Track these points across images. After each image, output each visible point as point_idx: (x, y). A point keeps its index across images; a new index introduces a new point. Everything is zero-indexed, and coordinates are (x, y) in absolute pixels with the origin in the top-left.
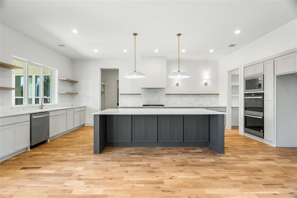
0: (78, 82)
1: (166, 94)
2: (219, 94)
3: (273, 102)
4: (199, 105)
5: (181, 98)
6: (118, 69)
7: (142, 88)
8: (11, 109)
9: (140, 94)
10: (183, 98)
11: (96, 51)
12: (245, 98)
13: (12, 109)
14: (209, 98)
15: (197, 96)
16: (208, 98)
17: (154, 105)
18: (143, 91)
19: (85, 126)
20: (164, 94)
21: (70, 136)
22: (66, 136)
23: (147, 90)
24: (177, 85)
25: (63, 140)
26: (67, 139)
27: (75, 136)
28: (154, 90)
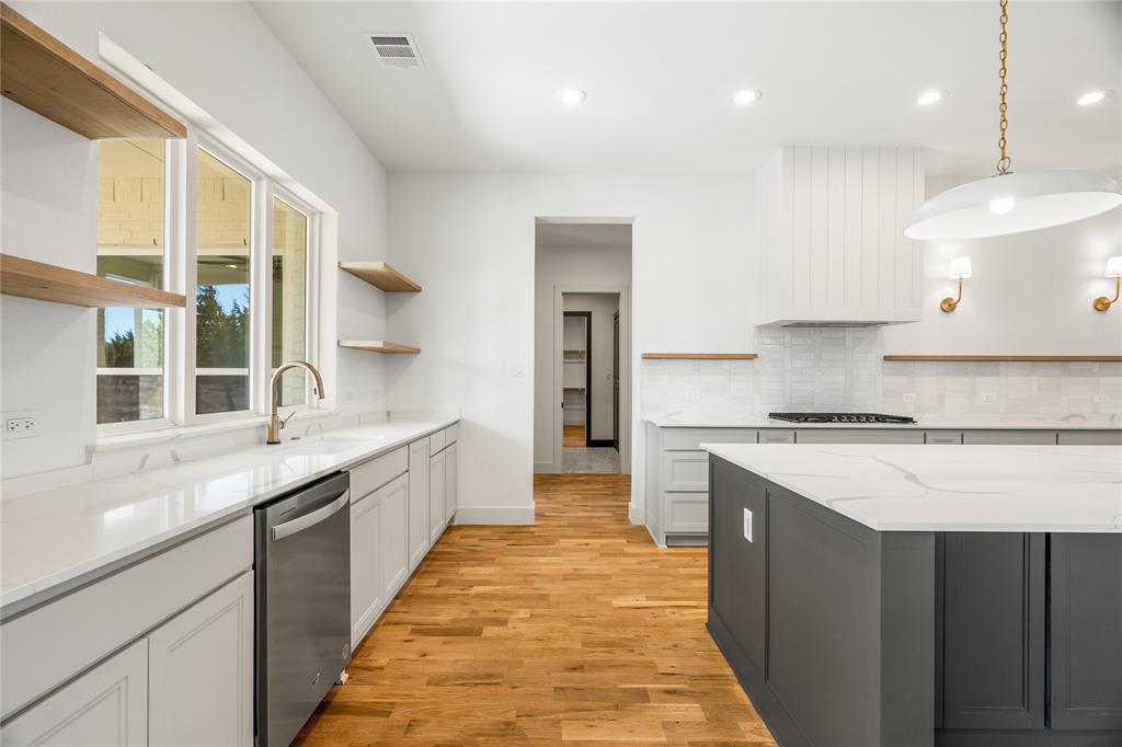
0: (417, 290)
1: (886, 358)
4: (1066, 419)
5: (965, 379)
6: (628, 227)
7: (760, 328)
8: (88, 462)
9: (752, 357)
11: (570, 97)
13: (95, 459)
15: (1055, 369)
17: (859, 417)
18: (765, 340)
19: (456, 523)
20: (875, 356)
21: (445, 616)
22: (421, 614)
23: (787, 335)
24: (949, 306)
25: (425, 655)
26: (444, 643)
27: (473, 612)
28: (826, 333)
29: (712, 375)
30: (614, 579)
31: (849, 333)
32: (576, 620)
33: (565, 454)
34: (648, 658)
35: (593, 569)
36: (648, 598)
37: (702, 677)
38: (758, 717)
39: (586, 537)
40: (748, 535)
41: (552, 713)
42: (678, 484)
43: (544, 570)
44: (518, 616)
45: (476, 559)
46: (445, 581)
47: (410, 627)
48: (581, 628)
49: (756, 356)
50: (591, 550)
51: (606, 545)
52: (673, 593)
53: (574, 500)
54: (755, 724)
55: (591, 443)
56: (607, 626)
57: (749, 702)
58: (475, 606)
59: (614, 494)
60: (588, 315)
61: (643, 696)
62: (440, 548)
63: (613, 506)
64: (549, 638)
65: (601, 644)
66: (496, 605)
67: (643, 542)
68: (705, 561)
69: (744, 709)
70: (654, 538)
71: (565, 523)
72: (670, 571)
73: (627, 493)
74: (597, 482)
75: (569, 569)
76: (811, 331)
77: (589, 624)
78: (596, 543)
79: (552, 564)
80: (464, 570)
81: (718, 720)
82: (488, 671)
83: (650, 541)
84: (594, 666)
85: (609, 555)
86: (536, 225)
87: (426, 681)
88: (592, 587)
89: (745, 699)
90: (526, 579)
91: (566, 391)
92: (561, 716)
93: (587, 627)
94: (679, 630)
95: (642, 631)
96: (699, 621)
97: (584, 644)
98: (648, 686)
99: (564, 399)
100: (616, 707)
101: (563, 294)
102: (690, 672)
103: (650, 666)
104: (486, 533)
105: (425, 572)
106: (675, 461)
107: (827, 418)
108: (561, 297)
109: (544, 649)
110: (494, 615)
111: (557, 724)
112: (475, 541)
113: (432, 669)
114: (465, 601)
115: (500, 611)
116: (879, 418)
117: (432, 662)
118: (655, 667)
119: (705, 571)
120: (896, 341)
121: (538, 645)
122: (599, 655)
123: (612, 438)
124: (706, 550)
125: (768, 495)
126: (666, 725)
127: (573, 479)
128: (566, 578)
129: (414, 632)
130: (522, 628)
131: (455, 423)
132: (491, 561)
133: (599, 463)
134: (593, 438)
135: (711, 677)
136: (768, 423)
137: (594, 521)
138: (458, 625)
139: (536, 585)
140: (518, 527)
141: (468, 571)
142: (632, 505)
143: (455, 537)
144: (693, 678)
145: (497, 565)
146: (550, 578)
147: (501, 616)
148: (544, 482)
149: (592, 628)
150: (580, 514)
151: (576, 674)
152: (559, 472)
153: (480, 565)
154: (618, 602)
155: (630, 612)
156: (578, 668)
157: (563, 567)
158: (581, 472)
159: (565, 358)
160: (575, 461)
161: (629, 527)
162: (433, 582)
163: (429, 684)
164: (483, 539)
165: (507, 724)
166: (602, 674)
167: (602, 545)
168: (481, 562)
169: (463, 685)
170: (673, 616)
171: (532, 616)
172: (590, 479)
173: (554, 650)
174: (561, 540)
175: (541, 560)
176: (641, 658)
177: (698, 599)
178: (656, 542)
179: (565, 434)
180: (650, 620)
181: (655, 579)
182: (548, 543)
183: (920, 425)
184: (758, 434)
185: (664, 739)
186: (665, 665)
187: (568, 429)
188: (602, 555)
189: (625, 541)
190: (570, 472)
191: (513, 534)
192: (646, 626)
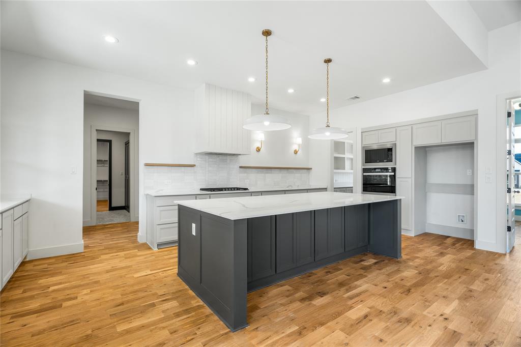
1: (241, 167)
2: (311, 169)
3: (411, 179)
6: (137, 104)
7: (197, 154)
9: (193, 166)
10: (267, 175)
11: (110, 39)
12: (364, 174)
14: (299, 175)
15: (285, 171)
16: (297, 175)
17: (231, 189)
18: (198, 159)
19: (28, 259)
20: (237, 166)
21: (34, 305)
22: (14, 308)
23: (207, 157)
24: (258, 150)
25: (25, 325)
26: (37, 317)
27: (53, 298)
28: (221, 157)
29: (176, 173)
30: (133, 267)
31: (228, 157)
32: (117, 287)
33: (97, 215)
34: (153, 292)
35: (123, 265)
36: (151, 271)
37: (176, 292)
38: (198, 298)
39: (116, 252)
40: (194, 233)
41: (110, 324)
42: (163, 221)
43: (94, 271)
44: (83, 293)
45: (50, 275)
46: (28, 289)
47: (10, 316)
48: (119, 290)
49: (195, 165)
50: (120, 257)
51: (128, 254)
52: (163, 266)
53: (106, 237)
54: (197, 300)
55: (112, 209)
56: (133, 285)
57: (194, 294)
58: (53, 295)
59: (128, 231)
60: (110, 142)
61: (153, 305)
62: (19, 274)
63: (128, 237)
64: (103, 297)
65: (131, 293)
66: (68, 292)
67: (147, 249)
68: (177, 251)
69: (193, 296)
70: (152, 247)
71: (103, 248)
72: (160, 258)
73: (137, 229)
74: (118, 227)
75: (109, 267)
76: (216, 156)
77: (124, 287)
78: (122, 254)
79: (98, 267)
80: (40, 281)
81: (184, 303)
82: (71, 320)
83: (150, 248)
84: (128, 302)
85: (129, 258)
86: (84, 94)
87: (31, 335)
88: (123, 272)
89: (193, 294)
90: (84, 277)
91: (98, 181)
92: (115, 324)
93: (122, 289)
94: (166, 279)
95: (150, 283)
96: (174, 273)
97: (122, 295)
98: (154, 301)
99: (97, 186)
100: (141, 312)
101: (97, 130)
102: (172, 292)
103: (156, 294)
104: (53, 260)
105: (11, 288)
106: (161, 211)
107: (221, 189)
108: (96, 132)
109: (101, 303)
110: (67, 297)
111: (114, 327)
112: (46, 266)
113: (31, 330)
114: (46, 295)
115: (70, 294)
116: (238, 189)
117: (31, 327)
118: (157, 294)
119: (177, 255)
120: (243, 161)
121: (98, 302)
122: (131, 297)
123: (124, 205)
124: (177, 247)
125: (201, 216)
126: (163, 312)
127: (104, 227)
128: (108, 272)
129: (12, 318)
130: (86, 297)
131: (27, 201)
132: (60, 273)
133: (118, 218)
134: (112, 206)
135: (180, 291)
136: (200, 192)
137: (119, 245)
138: (44, 307)
139: (91, 278)
140: (73, 254)
141: (43, 281)
142: (139, 234)
143: (29, 267)
144: (173, 293)
145: (63, 274)
146: (99, 273)
147: (72, 296)
148: (88, 230)
149: (124, 289)
150: (111, 243)
151: (121, 307)
152: (94, 225)
153: (52, 277)
154: (136, 275)
155: (143, 277)
156: (122, 304)
157: (105, 267)
158: (108, 223)
159: (97, 164)
160: (103, 219)
161: (138, 244)
162: (21, 291)
163: (32, 336)
164: (49, 264)
165: (87, 336)
166: (133, 303)
167: (125, 255)
168: (53, 275)
169: (56, 329)
170: (163, 274)
171: (91, 291)
172: (113, 226)
173: (107, 302)
174: (102, 256)
175: (91, 267)
176: (151, 293)
177: (173, 266)
178: (153, 248)
179: (98, 205)
180: (153, 278)
181: (153, 263)
182: (94, 258)
183: (250, 191)
184: (196, 196)
185: (163, 316)
186: (161, 292)
187: (99, 202)
188: (126, 258)
189: (137, 250)
190: (101, 224)
191: (72, 258)
192: (151, 281)
